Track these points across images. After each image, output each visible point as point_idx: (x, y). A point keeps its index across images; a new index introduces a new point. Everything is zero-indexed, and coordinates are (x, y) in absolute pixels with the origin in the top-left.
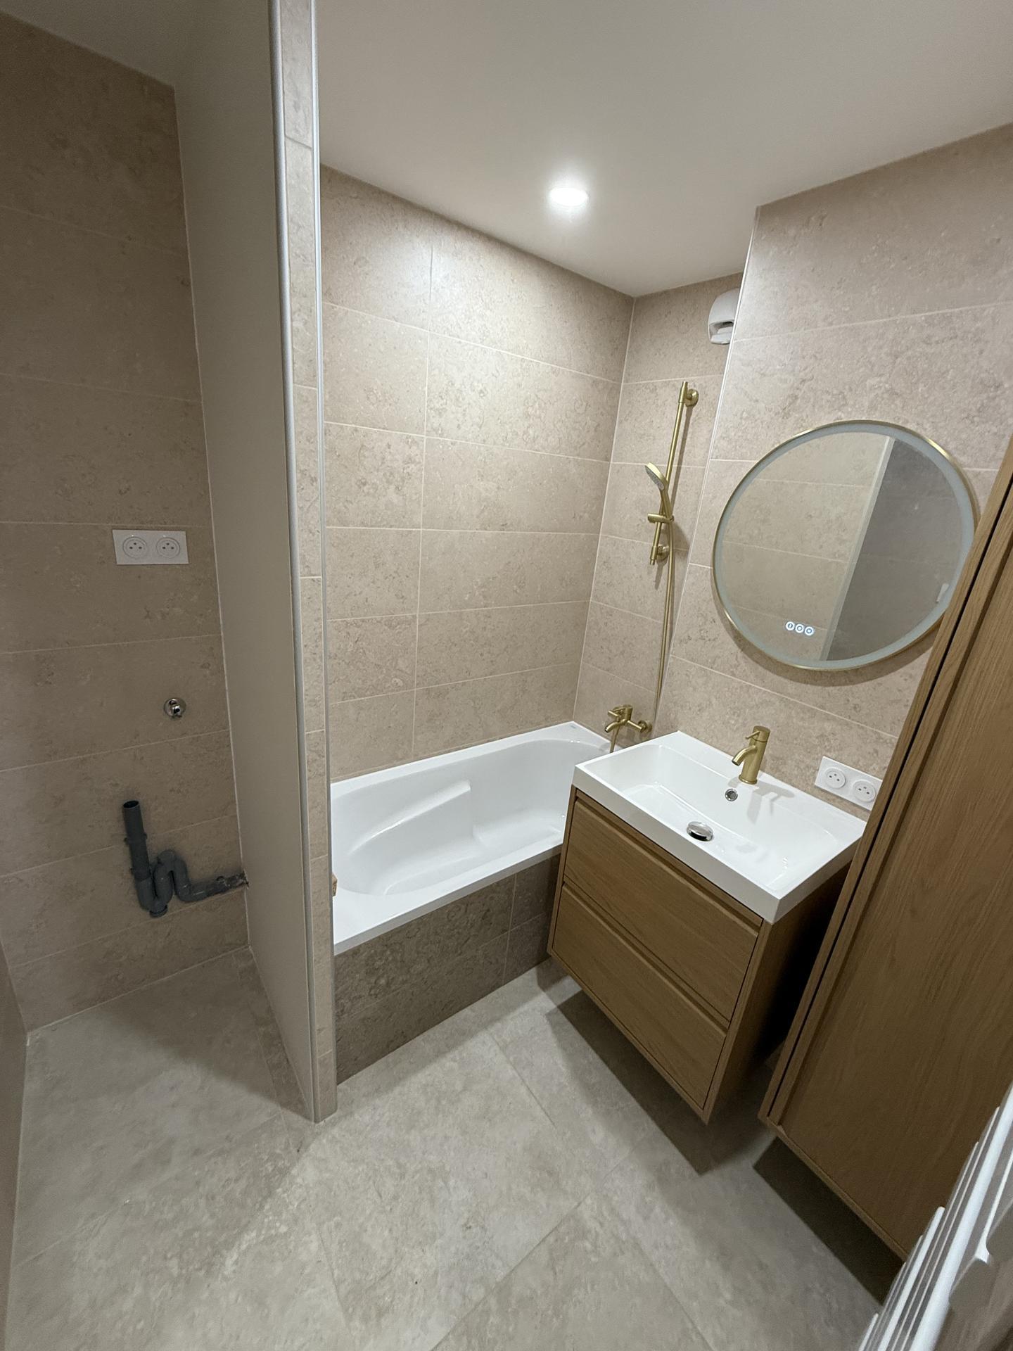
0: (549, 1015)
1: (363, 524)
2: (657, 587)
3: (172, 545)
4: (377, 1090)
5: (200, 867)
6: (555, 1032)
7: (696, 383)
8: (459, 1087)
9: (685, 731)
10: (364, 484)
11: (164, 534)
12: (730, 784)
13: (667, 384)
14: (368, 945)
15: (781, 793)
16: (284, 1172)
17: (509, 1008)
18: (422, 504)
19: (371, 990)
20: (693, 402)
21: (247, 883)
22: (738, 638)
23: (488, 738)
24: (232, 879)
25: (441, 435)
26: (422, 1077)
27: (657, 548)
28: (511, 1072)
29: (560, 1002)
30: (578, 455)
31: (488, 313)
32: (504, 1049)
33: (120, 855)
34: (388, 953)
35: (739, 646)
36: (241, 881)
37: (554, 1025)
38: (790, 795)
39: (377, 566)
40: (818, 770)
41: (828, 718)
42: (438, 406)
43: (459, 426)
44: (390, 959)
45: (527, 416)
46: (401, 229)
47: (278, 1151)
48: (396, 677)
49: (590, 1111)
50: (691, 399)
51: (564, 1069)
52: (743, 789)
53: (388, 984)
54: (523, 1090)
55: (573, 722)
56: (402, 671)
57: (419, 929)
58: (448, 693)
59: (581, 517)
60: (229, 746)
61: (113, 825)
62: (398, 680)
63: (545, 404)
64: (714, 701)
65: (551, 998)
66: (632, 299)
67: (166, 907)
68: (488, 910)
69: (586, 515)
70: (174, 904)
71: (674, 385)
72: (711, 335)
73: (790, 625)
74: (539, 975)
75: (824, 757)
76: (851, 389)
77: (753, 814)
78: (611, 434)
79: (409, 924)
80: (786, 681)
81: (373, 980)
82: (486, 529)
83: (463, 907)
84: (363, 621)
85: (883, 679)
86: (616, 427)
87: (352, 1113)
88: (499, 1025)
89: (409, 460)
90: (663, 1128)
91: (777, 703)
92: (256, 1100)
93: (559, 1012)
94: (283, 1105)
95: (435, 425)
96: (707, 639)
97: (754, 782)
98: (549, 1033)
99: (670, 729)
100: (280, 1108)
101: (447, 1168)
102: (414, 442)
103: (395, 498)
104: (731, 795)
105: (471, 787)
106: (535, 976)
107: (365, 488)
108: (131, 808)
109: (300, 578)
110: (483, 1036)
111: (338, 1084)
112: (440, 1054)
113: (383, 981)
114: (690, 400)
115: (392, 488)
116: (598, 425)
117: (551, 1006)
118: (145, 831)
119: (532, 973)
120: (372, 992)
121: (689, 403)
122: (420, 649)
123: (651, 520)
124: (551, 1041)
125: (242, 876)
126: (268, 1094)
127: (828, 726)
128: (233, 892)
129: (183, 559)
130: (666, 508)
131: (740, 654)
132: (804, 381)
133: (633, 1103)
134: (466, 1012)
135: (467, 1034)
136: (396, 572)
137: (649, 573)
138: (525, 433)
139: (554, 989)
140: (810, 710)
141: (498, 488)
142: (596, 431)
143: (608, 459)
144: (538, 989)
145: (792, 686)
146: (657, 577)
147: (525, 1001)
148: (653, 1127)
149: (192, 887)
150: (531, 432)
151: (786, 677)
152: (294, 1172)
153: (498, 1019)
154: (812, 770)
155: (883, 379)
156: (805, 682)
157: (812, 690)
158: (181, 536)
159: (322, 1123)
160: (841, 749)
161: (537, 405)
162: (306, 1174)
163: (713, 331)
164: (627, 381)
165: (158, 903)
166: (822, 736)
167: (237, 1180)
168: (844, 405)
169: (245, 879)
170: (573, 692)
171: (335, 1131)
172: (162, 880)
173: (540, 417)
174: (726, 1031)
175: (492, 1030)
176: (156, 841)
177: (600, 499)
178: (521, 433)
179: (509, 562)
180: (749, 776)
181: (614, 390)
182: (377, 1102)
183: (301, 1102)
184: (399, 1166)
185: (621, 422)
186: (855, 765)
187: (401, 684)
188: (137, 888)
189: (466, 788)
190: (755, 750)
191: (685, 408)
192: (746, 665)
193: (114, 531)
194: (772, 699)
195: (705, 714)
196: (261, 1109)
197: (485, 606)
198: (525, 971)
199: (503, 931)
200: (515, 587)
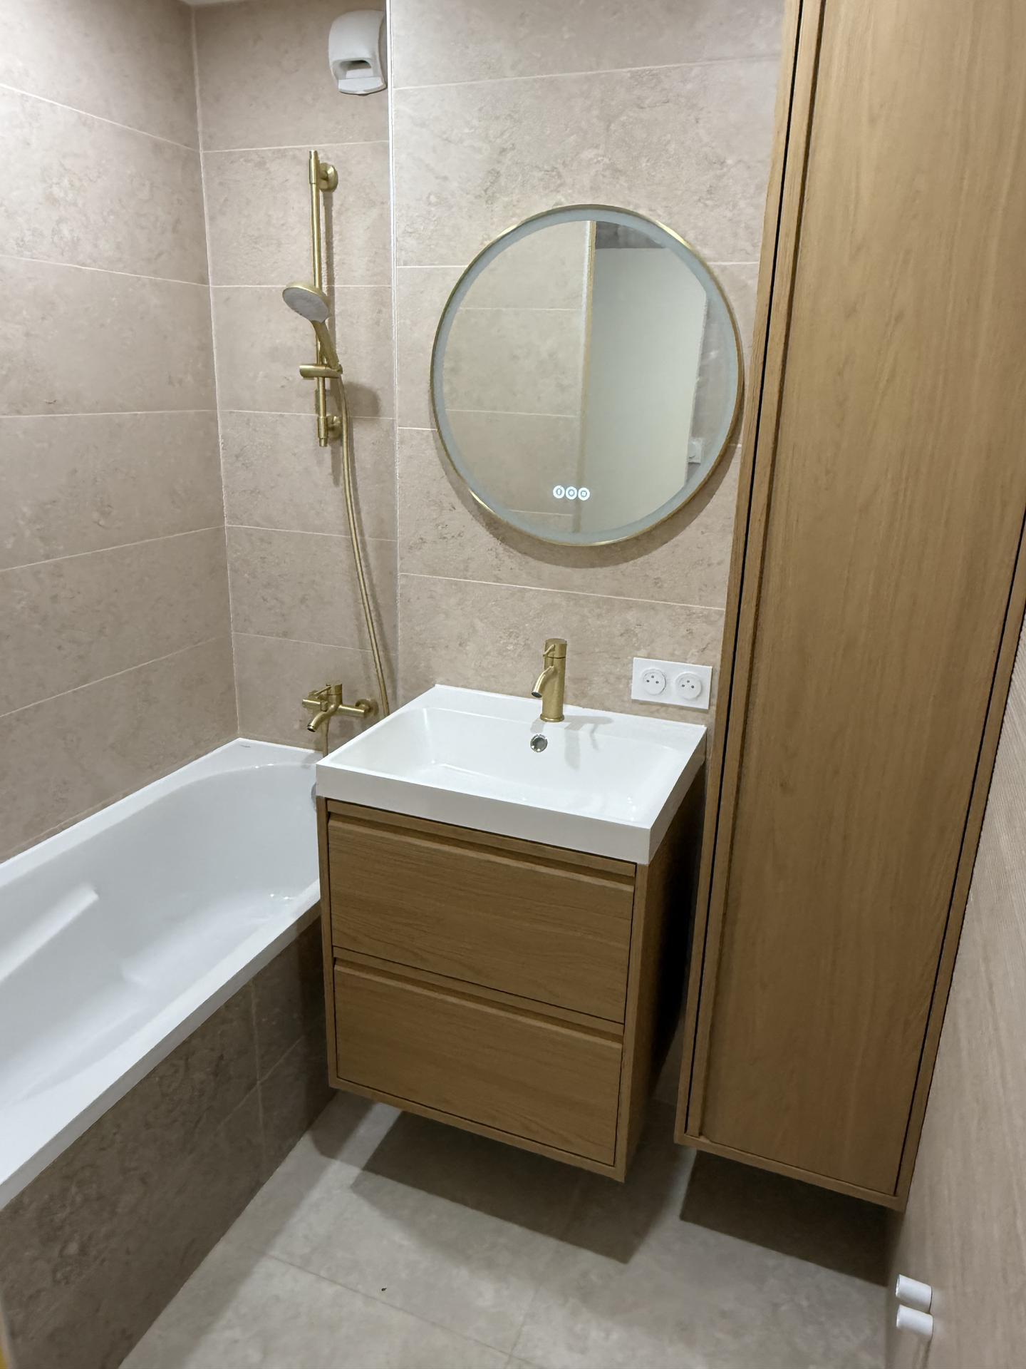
0: (356, 1186)
2: (336, 482)
6: (373, 1205)
7: (331, 155)
8: (255, 1358)
9: (448, 682)
12: (533, 729)
13: (282, 154)
15: (596, 721)
17: (288, 1208)
19: (54, 1272)
20: (332, 185)
22: (493, 525)
23: (103, 798)
27: (326, 420)
28: (329, 1290)
29: (364, 1162)
30: (155, 273)
32: (304, 1265)
34: (74, 1190)
35: (496, 536)
38: (609, 721)
40: (631, 678)
41: (629, 606)
44: (79, 1199)
45: (53, 201)
49: (464, 1273)
50: (326, 178)
51: (405, 1243)
52: (551, 731)
53: (83, 1250)
54: (358, 1302)
55: (240, 740)
59: (180, 382)
63: (80, 180)
64: (479, 625)
65: (349, 1162)
66: (189, 7)
68: (221, 1057)
69: (189, 378)
71: (294, 157)
72: (337, 79)
73: (558, 492)
74: (316, 1140)
75: (635, 658)
76: (564, 163)
77: (572, 757)
78: (199, 238)
79: (99, 1123)
80: (569, 570)
81: (56, 1252)
82: (19, 412)
83: (182, 1063)
85: (679, 537)
86: (207, 227)
88: (281, 1240)
90: (563, 1237)
91: (564, 603)
93: (372, 1176)
96: (449, 536)
97: (560, 718)
98: (367, 1210)
99: (421, 685)
104: (538, 743)
105: (97, 892)
106: (310, 1145)
110: (266, 1266)
113: (73, 1248)
114: (326, 183)
116: (178, 221)
117: (355, 1171)
119: (305, 1146)
120: (59, 1275)
121: (324, 184)
123: (306, 375)
124: (373, 1217)
127: (631, 616)
130: (326, 353)
131: (500, 548)
132: (503, 151)
133: (516, 1230)
135: (234, 1280)
137: (320, 463)
138: (55, 232)
139: (348, 1148)
140: (607, 601)
141: (27, 334)
142: (175, 230)
143: (204, 280)
144: (323, 1159)
145: (577, 576)
146: (333, 467)
147: (310, 1187)
148: (552, 1243)
150: (66, 232)
151: (567, 566)
154: (624, 681)
155: (601, 151)
156: (593, 566)
157: (602, 573)
160: (652, 641)
161: (66, 182)
163: (340, 71)
166: (627, 631)
168: (561, 185)
170: (230, 687)
173: (75, 204)
174: (619, 1039)
175: (275, 1252)
177: (206, 348)
178: (47, 233)
179: (75, 471)
180: (552, 711)
181: (190, 162)
185: (212, 218)
186: (672, 657)
189: (87, 898)
190: (555, 672)
191: (321, 193)
192: (511, 561)
194: (557, 600)
195: (470, 647)
197: (47, 557)
198: (291, 1148)
199: (250, 1087)
200: (96, 515)
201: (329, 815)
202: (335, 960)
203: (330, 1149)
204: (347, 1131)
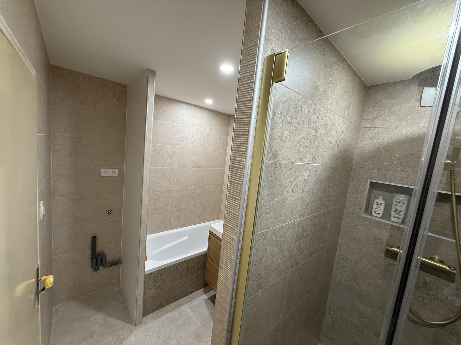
0: (205, 300)
1: (161, 167)
3: (114, 172)
4: (154, 319)
5: (109, 258)
6: (206, 304)
8: (177, 317)
10: (162, 157)
11: (113, 169)
14: (154, 272)
16: (125, 338)
17: (194, 298)
18: (177, 162)
21: (122, 263)
23: (194, 223)
24: (118, 261)
25: (182, 146)
26: (167, 316)
28: (192, 314)
29: (209, 297)
30: (218, 150)
31: (194, 120)
32: (191, 308)
33: (88, 252)
34: (159, 276)
36: (120, 262)
37: (207, 303)
39: (164, 177)
42: (181, 140)
43: (186, 144)
44: (160, 278)
45: (204, 141)
46: (173, 105)
47: (124, 333)
48: (168, 205)
51: (207, 313)
53: (159, 286)
54: (195, 318)
55: (220, 220)
56: (170, 204)
57: (168, 270)
58: (183, 210)
59: (219, 164)
60: (122, 222)
61: (88, 243)
62: (169, 206)
63: (209, 138)
66: (230, 115)
67: (99, 268)
68: (188, 267)
70: (101, 268)
74: (204, 290)
79: (166, 268)
81: (155, 284)
82: (193, 168)
83: (181, 265)
84: (160, 190)
87: (146, 324)
88: (190, 303)
89: (174, 152)
92: (119, 321)
93: (209, 300)
94: (127, 323)
95: (181, 144)
98: (205, 304)
100: (126, 324)
101: (171, 336)
102: (175, 148)
103: (170, 160)
105: (189, 237)
106: (203, 290)
107: (162, 158)
108: (94, 239)
109: (144, 179)
110: (186, 305)
111: (143, 317)
112: (173, 310)
113: (157, 285)
115: (169, 158)
117: (207, 298)
118: (97, 245)
119: (202, 290)
120: (154, 288)
122: (175, 198)
124: (205, 306)
125: (121, 260)
126: (123, 320)
128: (117, 266)
129: (117, 175)
134: (182, 299)
135: (181, 305)
136: (169, 178)
138: (204, 145)
139: (208, 293)
141: (197, 158)
142: (223, 144)
143: (226, 150)
144: (203, 294)
147: (199, 297)
149: (106, 263)
150: (205, 145)
152: (129, 338)
153: (190, 301)
158: (117, 170)
159: (137, 327)
161: (207, 139)
162: (132, 338)
164: (230, 133)
165: (97, 266)
167: (112, 340)
169: (121, 261)
170: (220, 211)
171: (141, 328)
172: (99, 259)
173: (207, 141)
175: (189, 304)
176: (99, 248)
177: (225, 160)
178: (203, 145)
179: (200, 176)
181: (227, 135)
182: (154, 321)
183: (132, 322)
184: (158, 336)
185: (229, 142)
187: (169, 207)
188: (92, 262)
189: (187, 238)
193: (102, 169)
196: (121, 324)
197: (193, 187)
198: (200, 289)
199: (193, 274)
200: (202, 182)
201: (210, 234)
202: (208, 258)
203: (205, 292)
204: (209, 291)
